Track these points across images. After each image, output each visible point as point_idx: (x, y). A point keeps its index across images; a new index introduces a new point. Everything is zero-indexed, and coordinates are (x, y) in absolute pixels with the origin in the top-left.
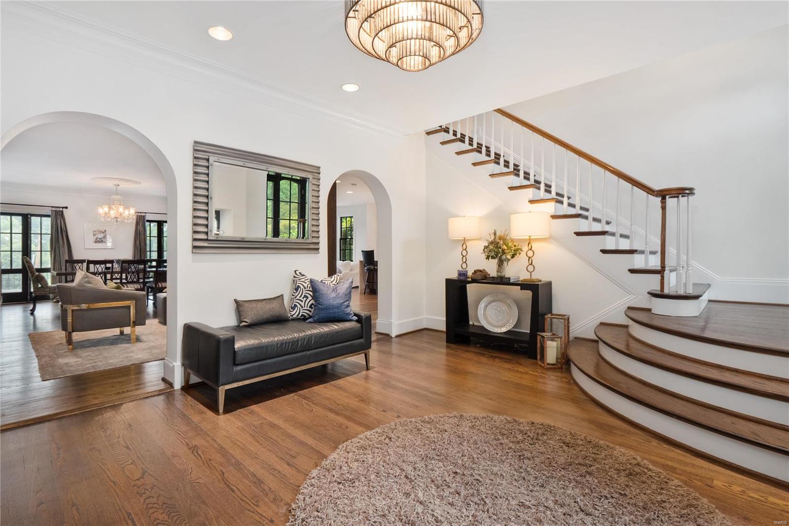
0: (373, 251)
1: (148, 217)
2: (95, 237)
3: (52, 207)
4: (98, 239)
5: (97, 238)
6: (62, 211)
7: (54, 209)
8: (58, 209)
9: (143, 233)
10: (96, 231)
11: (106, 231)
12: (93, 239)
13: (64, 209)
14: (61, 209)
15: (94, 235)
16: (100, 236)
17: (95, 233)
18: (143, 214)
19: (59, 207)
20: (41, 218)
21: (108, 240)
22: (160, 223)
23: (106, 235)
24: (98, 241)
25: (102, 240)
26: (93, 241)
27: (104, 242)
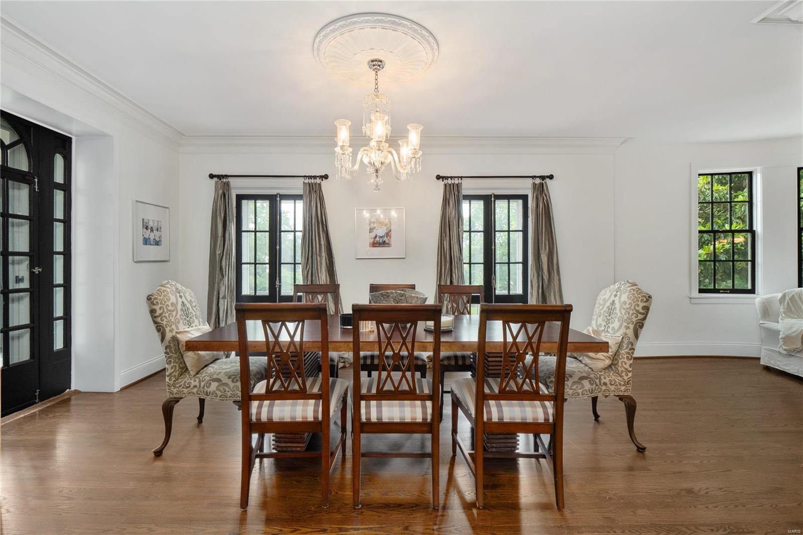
1: (468, 187)
2: (373, 235)
3: (305, 177)
4: (377, 239)
5: (376, 236)
6: (320, 185)
7: (307, 181)
9: (455, 223)
10: (374, 223)
14: (317, 181)
18: (456, 181)
19: (315, 177)
20: (295, 203)
21: (394, 240)
22: (489, 201)
23: (390, 231)
24: (377, 243)
25: (385, 241)
26: (370, 243)
27: (388, 244)
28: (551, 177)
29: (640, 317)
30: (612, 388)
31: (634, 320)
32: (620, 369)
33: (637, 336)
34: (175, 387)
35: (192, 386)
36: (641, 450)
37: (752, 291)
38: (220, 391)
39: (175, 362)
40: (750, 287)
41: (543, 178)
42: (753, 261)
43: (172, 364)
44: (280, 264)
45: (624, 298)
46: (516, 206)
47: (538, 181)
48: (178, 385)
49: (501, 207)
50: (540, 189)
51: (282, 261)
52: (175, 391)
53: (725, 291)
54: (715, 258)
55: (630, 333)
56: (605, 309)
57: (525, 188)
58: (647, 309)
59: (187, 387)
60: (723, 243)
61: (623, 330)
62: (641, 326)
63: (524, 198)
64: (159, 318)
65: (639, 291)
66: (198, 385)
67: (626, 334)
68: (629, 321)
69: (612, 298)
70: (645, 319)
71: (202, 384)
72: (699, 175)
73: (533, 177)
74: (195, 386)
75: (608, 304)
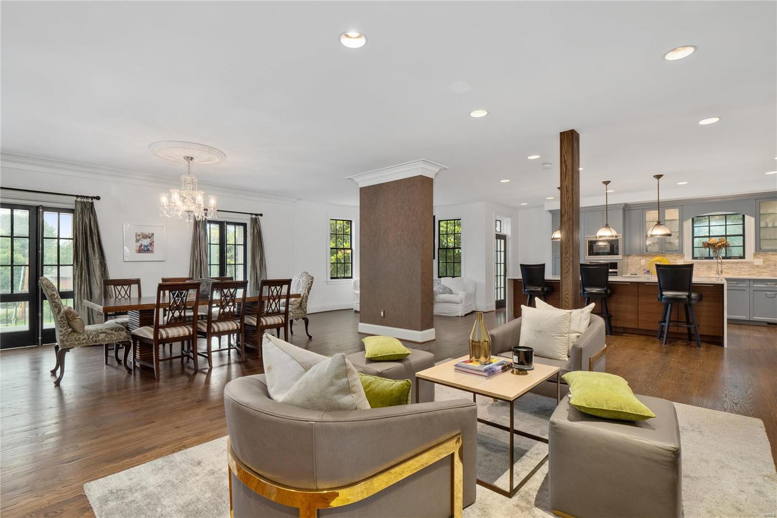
0: (544, 265)
2: (139, 244)
3: (77, 196)
4: (142, 247)
5: (142, 245)
6: (92, 204)
7: (79, 199)
8: (85, 200)
9: (203, 239)
10: (139, 235)
11: (153, 234)
12: (135, 246)
13: (95, 201)
14: (90, 200)
15: (137, 241)
16: (146, 242)
17: (138, 238)
19: (87, 197)
20: (59, 214)
21: (156, 248)
22: (222, 225)
23: (153, 242)
24: (142, 250)
25: (149, 249)
26: (136, 251)
27: (152, 251)
28: (261, 215)
29: (310, 285)
30: (300, 315)
31: (308, 287)
32: (303, 307)
33: (309, 293)
34: (67, 341)
35: (81, 339)
36: (310, 337)
37: (351, 278)
38: (108, 337)
39: (66, 326)
40: (350, 276)
41: (256, 215)
42: (352, 263)
43: (65, 328)
44: (43, 266)
45: (304, 278)
46: (240, 229)
47: (254, 216)
48: (70, 340)
49: (230, 229)
50: (255, 222)
51: (44, 264)
52: (68, 344)
53: (341, 278)
54: (338, 261)
55: (306, 292)
56: (296, 284)
57: (246, 219)
58: (312, 282)
59: (77, 341)
60: (340, 254)
61: (304, 291)
62: (310, 289)
63: (245, 225)
64: (57, 300)
65: (309, 276)
66: (87, 338)
67: (305, 293)
68: (306, 288)
69: (299, 279)
70: (311, 286)
71: (91, 337)
72: (331, 220)
73: (251, 214)
74: (85, 339)
75: (297, 282)
